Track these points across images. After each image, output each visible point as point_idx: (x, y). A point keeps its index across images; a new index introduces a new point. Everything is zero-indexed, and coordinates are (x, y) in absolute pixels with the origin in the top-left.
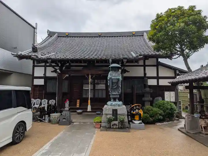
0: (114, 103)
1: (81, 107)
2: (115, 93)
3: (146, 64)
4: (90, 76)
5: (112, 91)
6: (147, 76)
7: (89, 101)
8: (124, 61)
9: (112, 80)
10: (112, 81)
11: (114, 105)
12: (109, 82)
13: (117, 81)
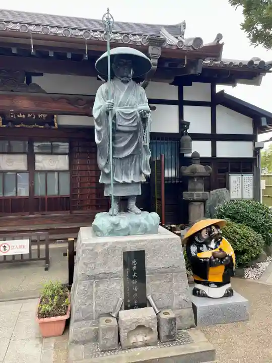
2: (127, 175)
3: (185, 99)
6: (190, 131)
11: (127, 228)
12: (101, 130)
13: (135, 124)
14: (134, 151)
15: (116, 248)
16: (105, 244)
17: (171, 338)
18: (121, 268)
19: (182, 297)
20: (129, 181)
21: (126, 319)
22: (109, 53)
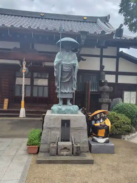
0: (64, 108)
1: (10, 110)
2: (66, 89)
3: (103, 54)
4: (24, 63)
5: (61, 88)
6: (104, 70)
7: (23, 102)
8: (81, 37)
9: (62, 66)
10: (62, 68)
11: (64, 111)
12: (56, 71)
13: (70, 69)
14: (70, 79)
15: (59, 118)
16: (55, 116)
17: (77, 154)
18: (60, 126)
19: (84, 140)
20: (67, 92)
21: (60, 144)
22: (61, 40)
